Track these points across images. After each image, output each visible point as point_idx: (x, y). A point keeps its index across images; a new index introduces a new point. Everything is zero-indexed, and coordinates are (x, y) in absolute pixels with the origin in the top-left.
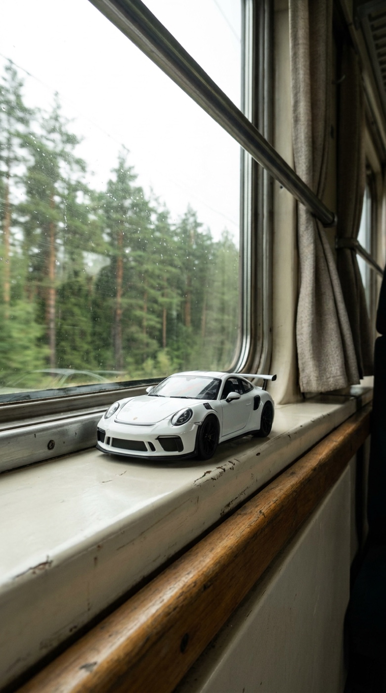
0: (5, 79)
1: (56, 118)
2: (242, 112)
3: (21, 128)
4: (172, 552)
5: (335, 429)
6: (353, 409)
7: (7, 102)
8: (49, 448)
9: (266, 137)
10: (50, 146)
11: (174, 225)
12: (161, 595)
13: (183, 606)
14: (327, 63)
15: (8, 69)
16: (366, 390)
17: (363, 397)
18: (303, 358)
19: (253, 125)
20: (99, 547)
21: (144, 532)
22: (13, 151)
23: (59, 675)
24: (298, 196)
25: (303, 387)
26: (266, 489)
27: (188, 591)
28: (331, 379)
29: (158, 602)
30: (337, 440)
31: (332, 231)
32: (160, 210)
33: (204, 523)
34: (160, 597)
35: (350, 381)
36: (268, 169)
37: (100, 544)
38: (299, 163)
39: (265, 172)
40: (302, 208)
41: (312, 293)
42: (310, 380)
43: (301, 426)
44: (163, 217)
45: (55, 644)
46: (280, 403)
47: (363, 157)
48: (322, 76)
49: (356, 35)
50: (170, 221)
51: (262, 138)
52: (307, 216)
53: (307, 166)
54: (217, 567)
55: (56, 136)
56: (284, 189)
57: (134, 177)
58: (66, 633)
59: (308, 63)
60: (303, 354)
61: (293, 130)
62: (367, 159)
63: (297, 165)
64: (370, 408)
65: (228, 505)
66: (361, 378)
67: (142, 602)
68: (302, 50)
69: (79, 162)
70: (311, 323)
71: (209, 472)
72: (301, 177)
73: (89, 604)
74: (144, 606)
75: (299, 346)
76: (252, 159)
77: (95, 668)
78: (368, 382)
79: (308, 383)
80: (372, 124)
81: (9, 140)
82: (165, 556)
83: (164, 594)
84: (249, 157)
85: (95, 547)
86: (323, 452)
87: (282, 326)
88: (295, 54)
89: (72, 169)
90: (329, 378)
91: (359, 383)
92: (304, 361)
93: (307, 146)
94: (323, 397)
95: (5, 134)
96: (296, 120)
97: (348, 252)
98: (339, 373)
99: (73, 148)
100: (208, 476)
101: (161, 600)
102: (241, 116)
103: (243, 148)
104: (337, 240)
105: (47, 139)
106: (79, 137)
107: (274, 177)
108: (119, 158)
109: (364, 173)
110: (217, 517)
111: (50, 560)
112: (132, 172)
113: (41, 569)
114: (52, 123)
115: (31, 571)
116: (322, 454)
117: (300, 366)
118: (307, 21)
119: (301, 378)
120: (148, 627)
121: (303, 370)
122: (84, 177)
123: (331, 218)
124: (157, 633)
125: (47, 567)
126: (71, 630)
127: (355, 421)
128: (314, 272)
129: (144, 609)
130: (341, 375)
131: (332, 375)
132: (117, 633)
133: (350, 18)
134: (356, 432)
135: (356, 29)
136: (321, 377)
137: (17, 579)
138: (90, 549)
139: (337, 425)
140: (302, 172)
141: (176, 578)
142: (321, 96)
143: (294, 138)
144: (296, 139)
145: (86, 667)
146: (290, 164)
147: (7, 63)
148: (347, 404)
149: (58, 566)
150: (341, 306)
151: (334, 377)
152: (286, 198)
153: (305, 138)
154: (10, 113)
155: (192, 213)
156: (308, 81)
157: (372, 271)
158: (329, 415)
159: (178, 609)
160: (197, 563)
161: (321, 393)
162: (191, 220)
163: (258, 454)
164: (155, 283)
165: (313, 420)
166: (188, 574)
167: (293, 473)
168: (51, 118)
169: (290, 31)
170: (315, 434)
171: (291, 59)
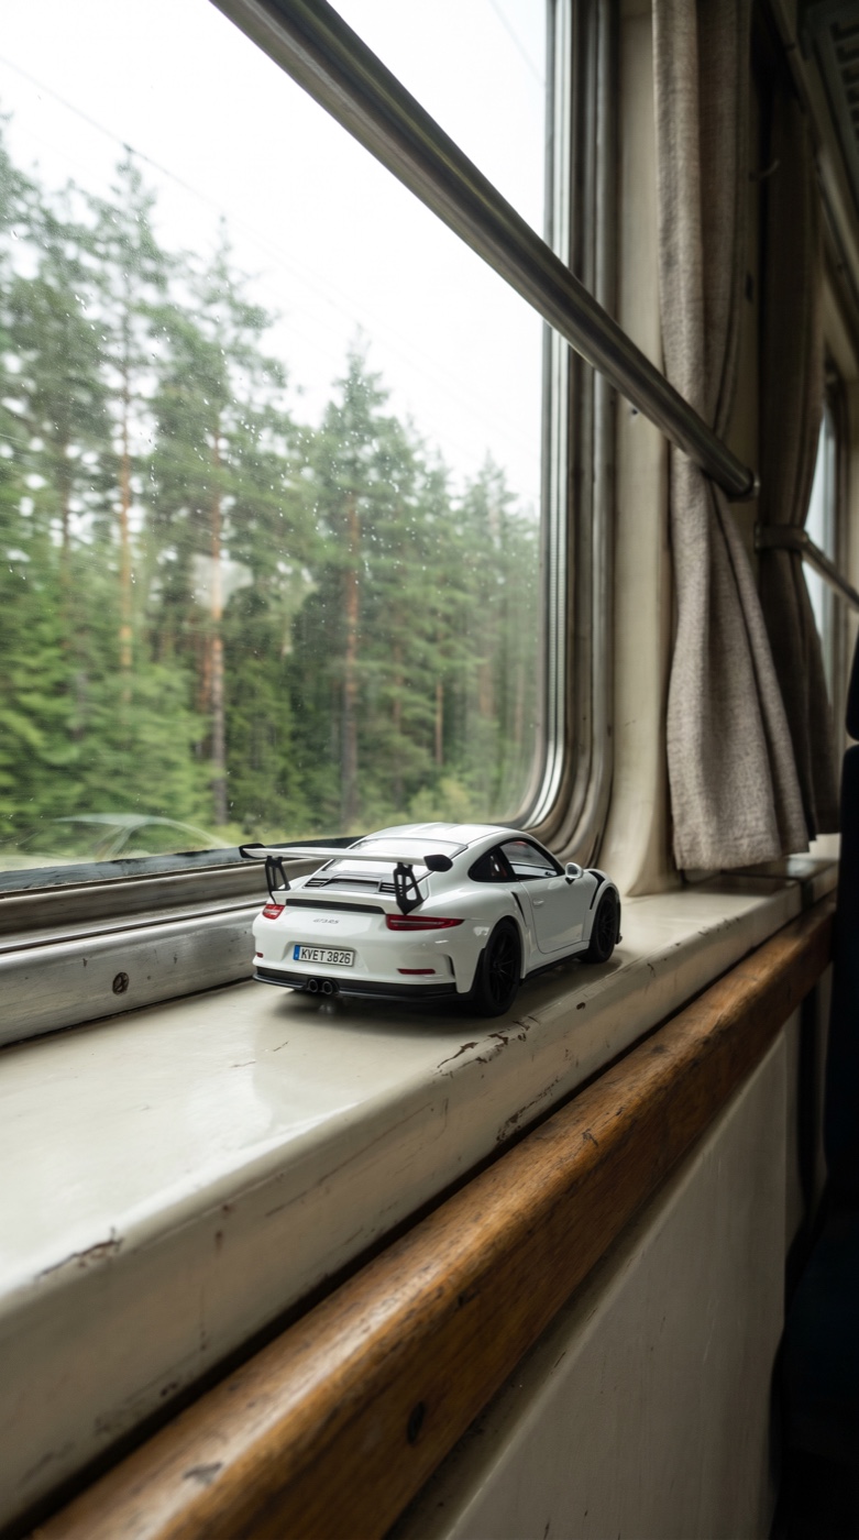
0: (117, 191)
1: (222, 273)
2: (547, 243)
3: (149, 294)
4: (389, 1221)
5: (752, 952)
6: (794, 908)
7: (122, 240)
8: (115, 990)
9: (600, 299)
10: (208, 331)
11: (458, 498)
12: (364, 1315)
13: (413, 1339)
14: (737, 135)
15: (123, 168)
16: (822, 866)
17: (815, 880)
18: (682, 794)
19: (572, 272)
20: (226, 1208)
21: (326, 1176)
22: (137, 346)
23: (137, 1491)
24: (673, 433)
25: (683, 857)
26: (599, 1083)
27: (425, 1308)
28: (745, 842)
29: (359, 1331)
30: (755, 977)
31: (749, 509)
32: (431, 466)
33: (459, 1159)
34: (363, 1321)
35: (785, 845)
36: (605, 370)
37: (230, 1202)
38: (674, 359)
39: (598, 377)
40: (681, 458)
41: (703, 649)
42: (699, 843)
43: (678, 944)
44: (437, 481)
45: (129, 1422)
46: (631, 894)
47: (819, 343)
48: (726, 162)
49: (805, 71)
50: (450, 490)
51: (591, 301)
52: (691, 477)
53: (692, 364)
54: (490, 1254)
55: (220, 311)
56: (640, 414)
57: (379, 398)
58: (153, 1400)
59: (696, 134)
60: (683, 785)
61: (661, 282)
62: (828, 348)
63: (668, 359)
64: (832, 906)
65: (514, 1119)
66: (812, 837)
67: (322, 1331)
68: (683, 105)
69: (269, 366)
70: (699, 715)
71: (471, 1045)
72: (678, 389)
73: (203, 1334)
74: (327, 1340)
75: (673, 766)
76: (569, 347)
77: (218, 1476)
78: (826, 846)
79: (693, 849)
80: (838, 268)
81: (125, 320)
82: (373, 1230)
83: (371, 1315)
84: (561, 344)
85: (218, 1208)
86: (725, 1003)
87: (634, 722)
88: (666, 116)
89: (254, 383)
90: (741, 837)
91: (807, 849)
92: (684, 799)
93: (691, 319)
94: (726, 881)
95: (120, 309)
96: (669, 262)
97: (784, 558)
98: (762, 826)
99: (258, 336)
100: (471, 1054)
101: (364, 1326)
102: (545, 251)
103: (548, 323)
104: (758, 531)
105: (204, 317)
106: (271, 313)
107: (618, 389)
108: (350, 355)
109: (821, 381)
110: (489, 1144)
111: (116, 1238)
112: (378, 387)
113: (94, 1257)
114: (215, 282)
115: (76, 1261)
116: (722, 1006)
117: (676, 812)
118: (694, 39)
119: (676, 836)
120: (336, 1386)
121: (683, 820)
122: (281, 399)
123: (745, 480)
124: (357, 1400)
125: (111, 1252)
126: (164, 1392)
127: (798, 932)
128: (706, 602)
129: (327, 1346)
130: (765, 833)
131: (747, 832)
132: (267, 1398)
133: (790, 31)
134: (800, 959)
135: (805, 57)
136: (722, 834)
137: (44, 1279)
138: (206, 1214)
139: (756, 943)
140: (682, 378)
141: (397, 1279)
142: (725, 206)
143: (662, 301)
144: (668, 304)
145: (198, 1473)
146: (654, 358)
147: (122, 156)
148: (781, 896)
149: (135, 1251)
150: (768, 677)
151: (750, 836)
152: (644, 436)
153: (688, 302)
154: (128, 264)
155: (495, 471)
156: (696, 173)
157: (836, 601)
158: (738, 920)
159: (401, 1349)
160: (443, 1246)
161: (723, 872)
162: (493, 486)
163: (581, 1006)
164: (427, 625)
165: (702, 930)
166: (426, 1269)
167: (659, 1050)
168: (211, 271)
169: (655, 62)
170: (709, 963)
171: (656, 126)
